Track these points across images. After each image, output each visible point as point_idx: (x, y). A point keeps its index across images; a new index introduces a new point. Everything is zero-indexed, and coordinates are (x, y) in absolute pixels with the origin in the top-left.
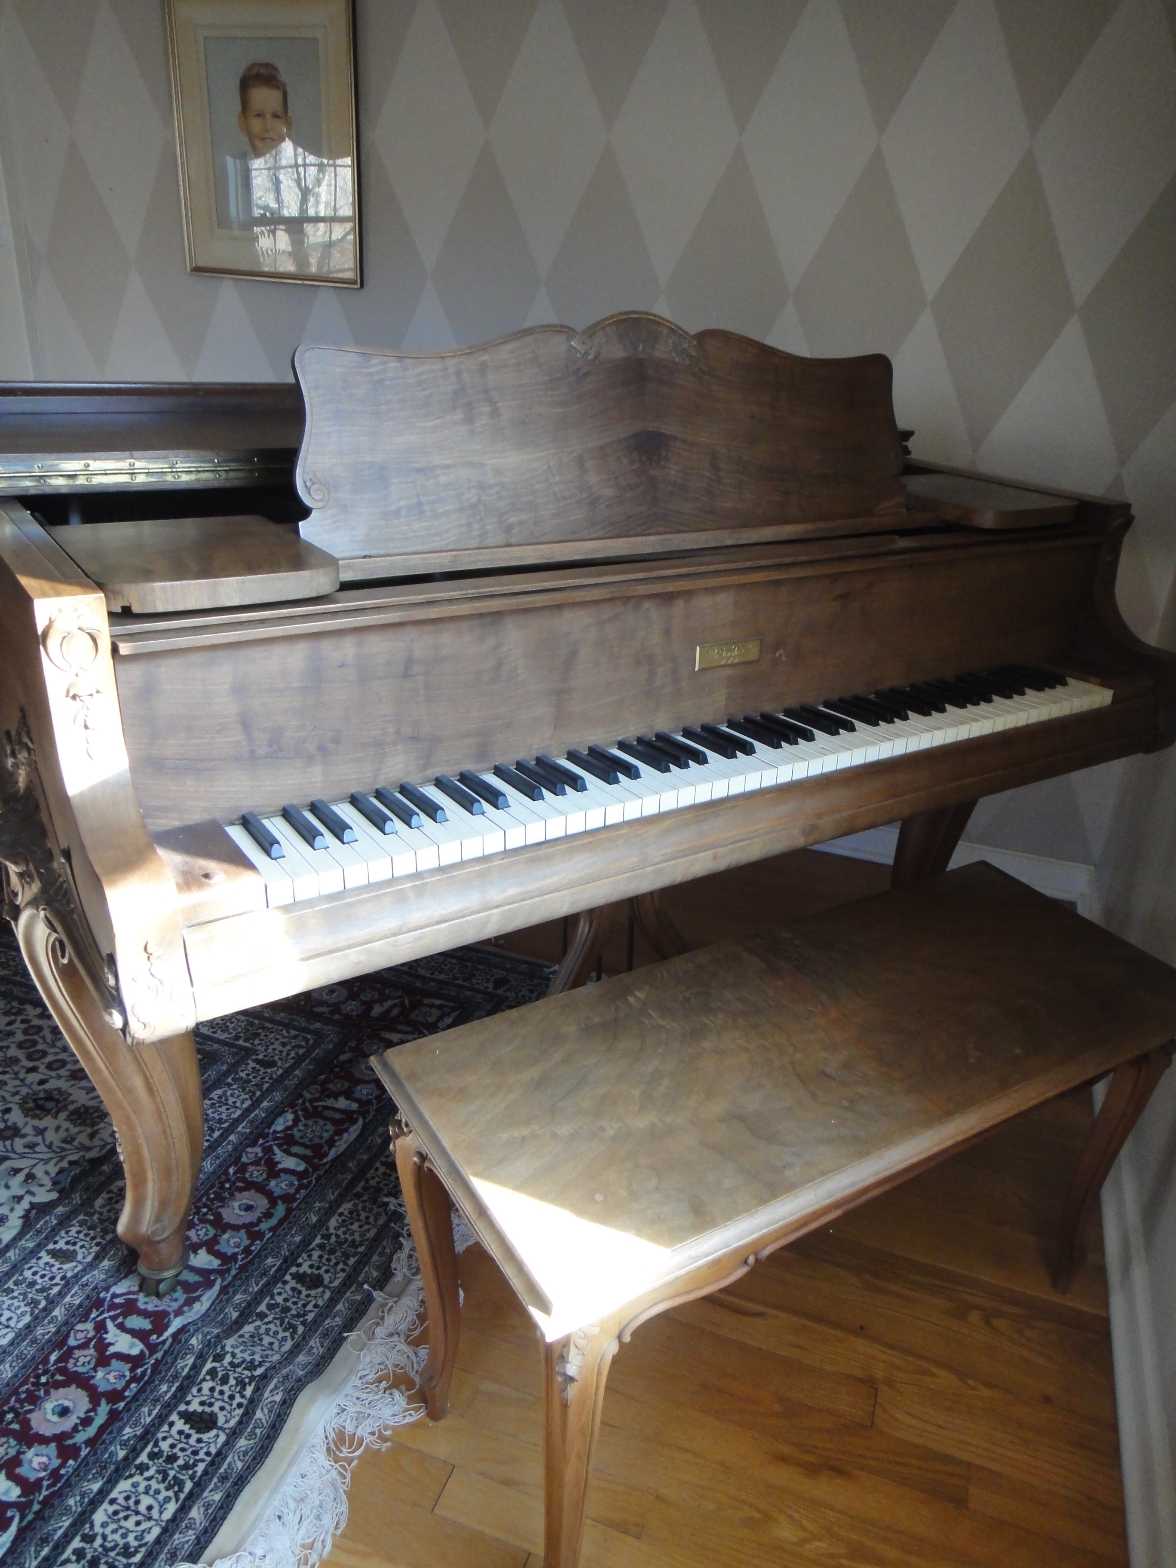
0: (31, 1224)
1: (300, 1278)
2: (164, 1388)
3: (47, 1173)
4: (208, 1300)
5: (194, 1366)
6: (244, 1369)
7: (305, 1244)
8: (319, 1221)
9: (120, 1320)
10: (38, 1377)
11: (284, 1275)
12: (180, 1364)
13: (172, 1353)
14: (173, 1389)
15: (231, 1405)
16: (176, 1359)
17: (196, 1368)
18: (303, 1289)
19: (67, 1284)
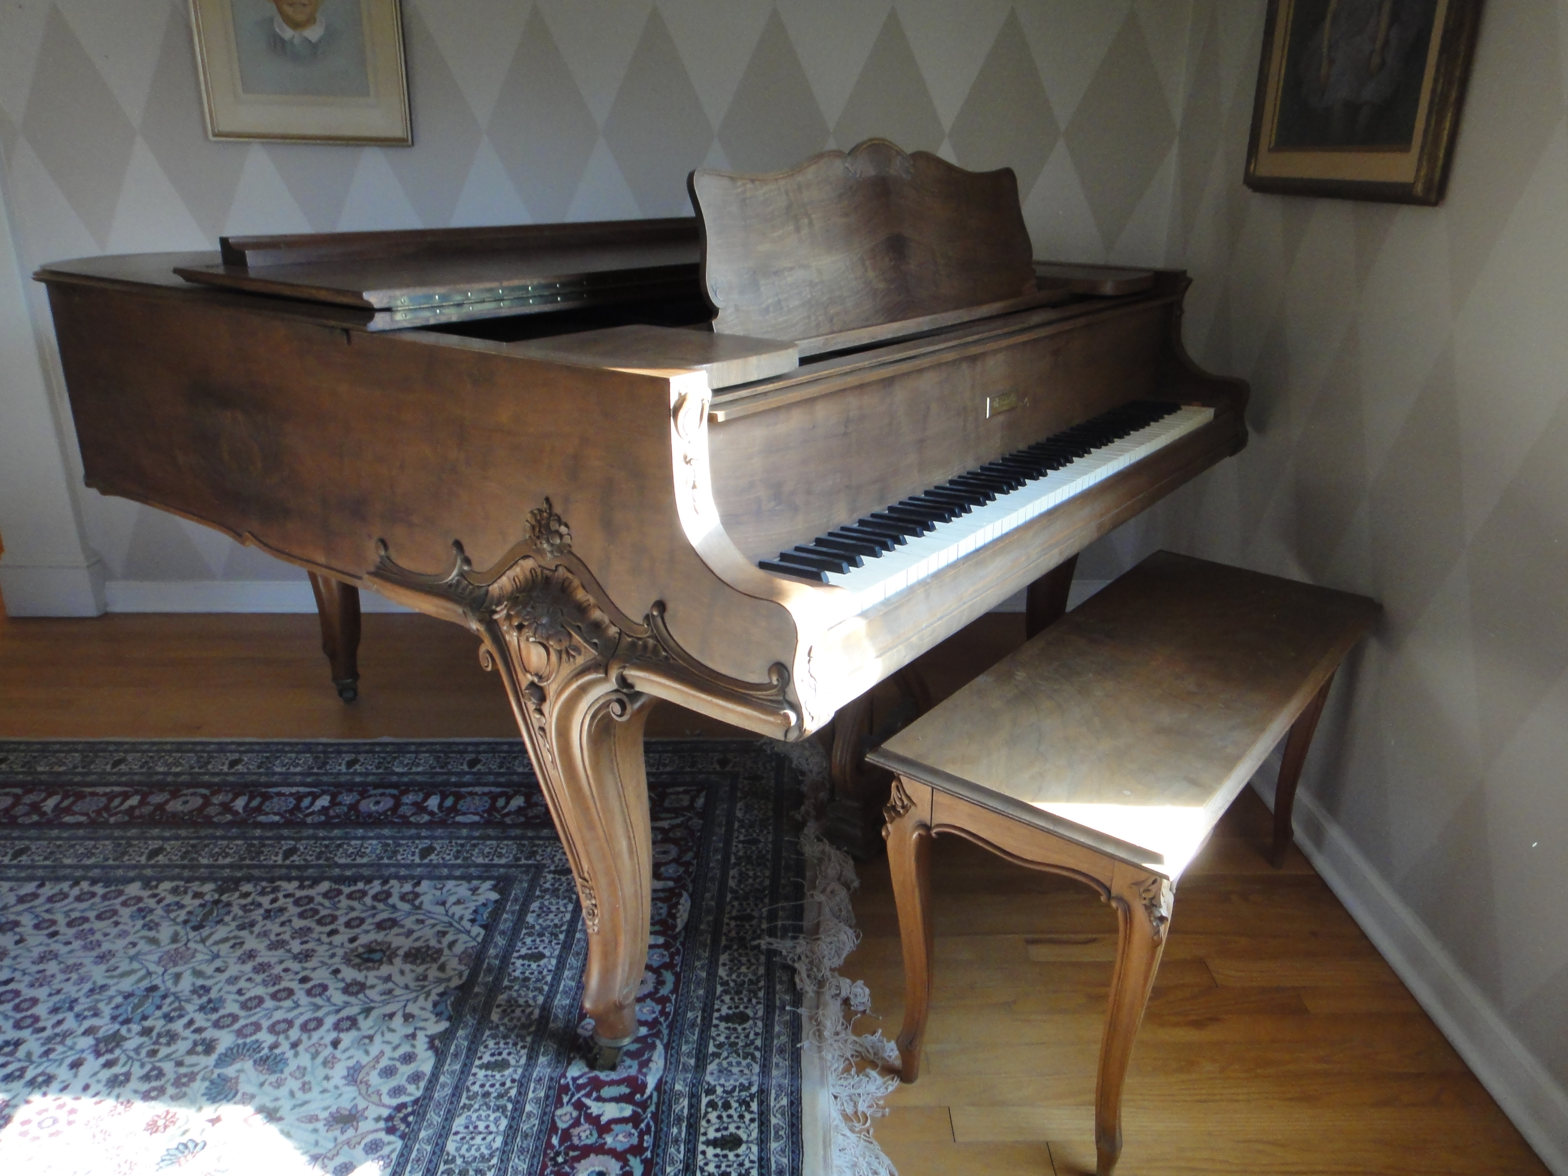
0: (442, 1052)
1: (726, 1019)
2: (675, 1130)
3: (423, 1009)
4: (659, 1058)
5: (691, 1106)
6: (740, 1091)
7: (710, 994)
8: (708, 974)
9: (594, 1095)
10: (553, 1159)
11: (711, 1020)
12: (677, 1108)
13: (664, 1103)
14: (684, 1129)
15: (744, 1123)
16: (670, 1106)
17: (694, 1106)
18: (737, 1026)
19: (521, 1085)
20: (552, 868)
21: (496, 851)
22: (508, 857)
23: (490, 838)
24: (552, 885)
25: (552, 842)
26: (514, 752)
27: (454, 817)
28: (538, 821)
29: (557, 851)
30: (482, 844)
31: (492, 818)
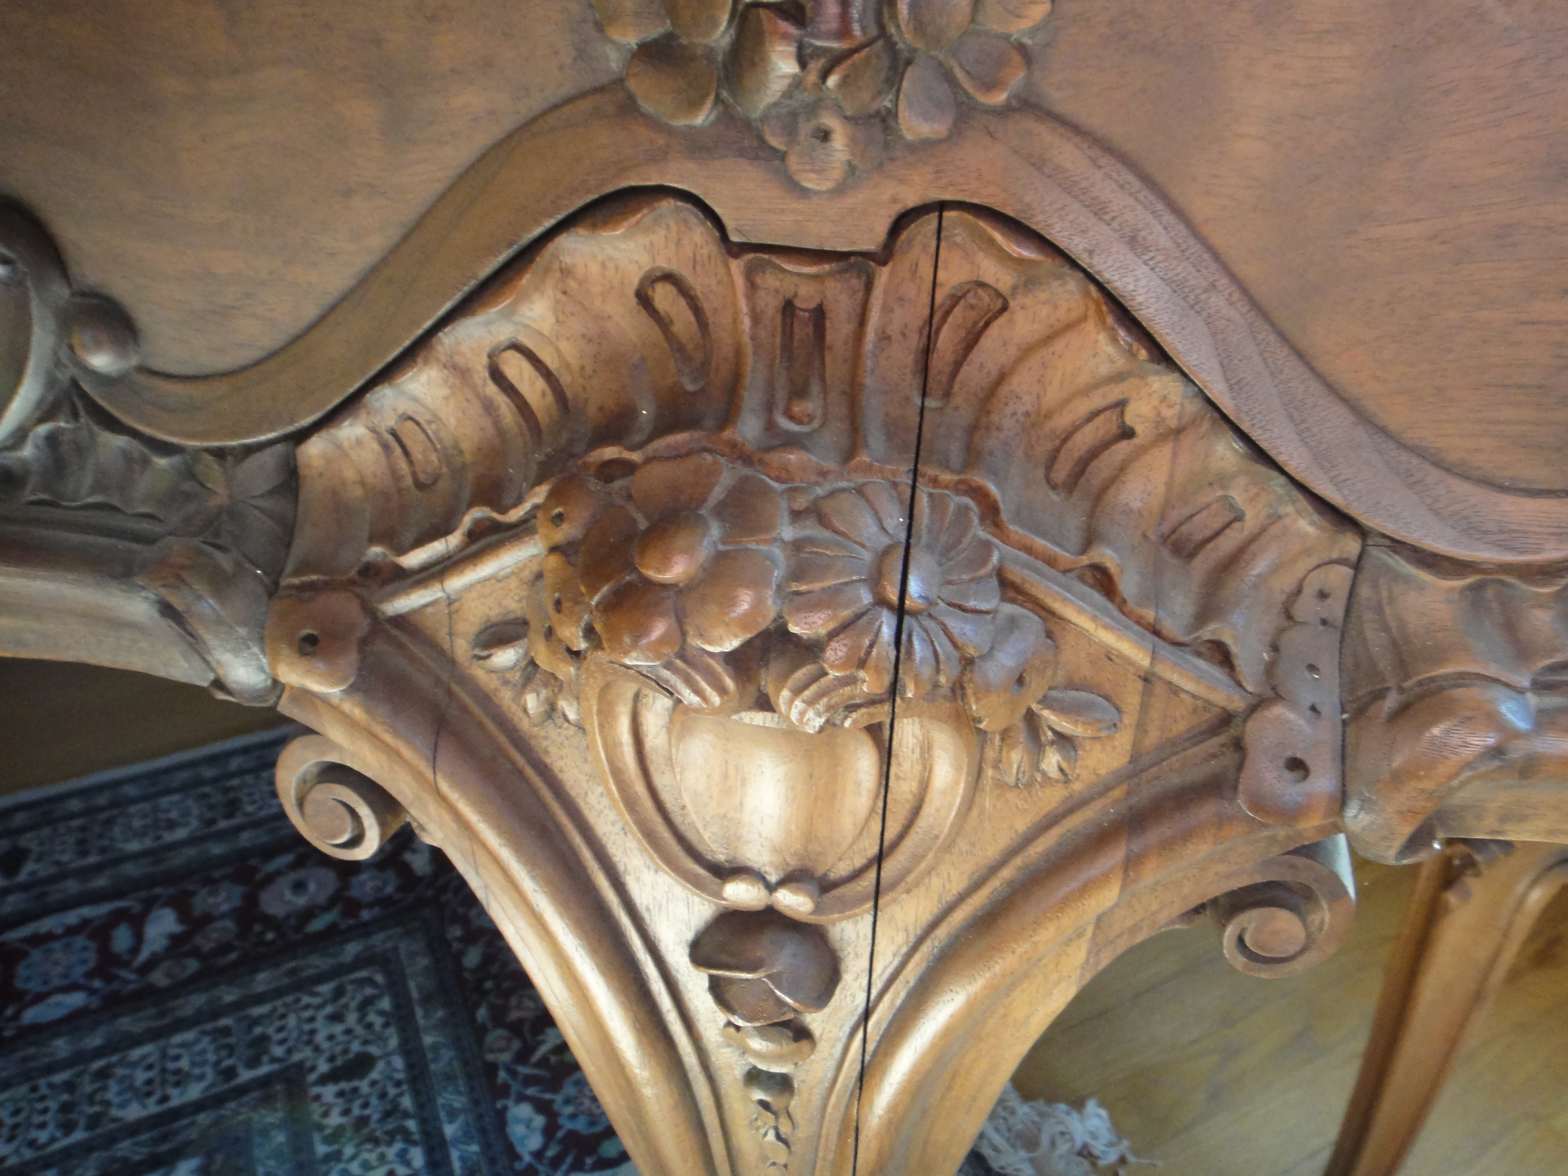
20: (323, 1067)
21: (164, 1070)
22: (201, 1077)
23: (137, 1041)
24: (346, 1112)
25: (289, 999)
26: (102, 809)
27: (16, 1017)
28: (233, 956)
29: (312, 1019)
30: (122, 1063)
31: (115, 986)
